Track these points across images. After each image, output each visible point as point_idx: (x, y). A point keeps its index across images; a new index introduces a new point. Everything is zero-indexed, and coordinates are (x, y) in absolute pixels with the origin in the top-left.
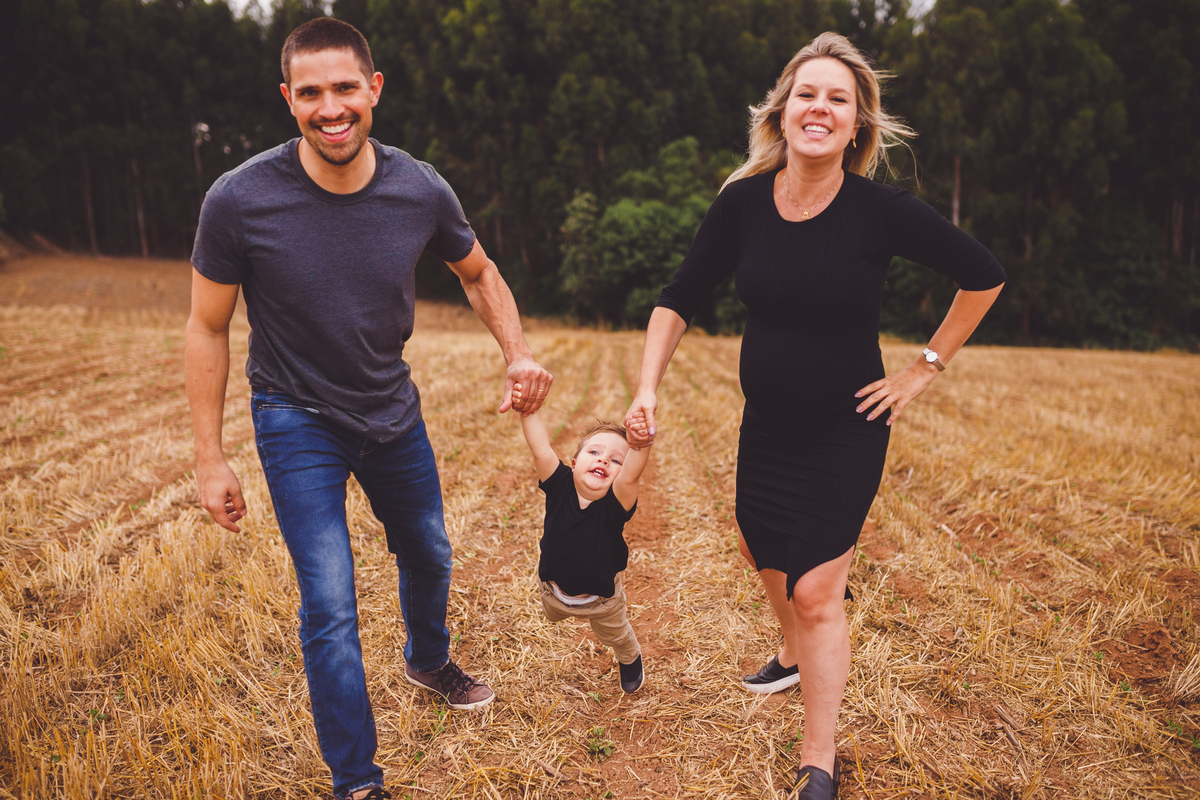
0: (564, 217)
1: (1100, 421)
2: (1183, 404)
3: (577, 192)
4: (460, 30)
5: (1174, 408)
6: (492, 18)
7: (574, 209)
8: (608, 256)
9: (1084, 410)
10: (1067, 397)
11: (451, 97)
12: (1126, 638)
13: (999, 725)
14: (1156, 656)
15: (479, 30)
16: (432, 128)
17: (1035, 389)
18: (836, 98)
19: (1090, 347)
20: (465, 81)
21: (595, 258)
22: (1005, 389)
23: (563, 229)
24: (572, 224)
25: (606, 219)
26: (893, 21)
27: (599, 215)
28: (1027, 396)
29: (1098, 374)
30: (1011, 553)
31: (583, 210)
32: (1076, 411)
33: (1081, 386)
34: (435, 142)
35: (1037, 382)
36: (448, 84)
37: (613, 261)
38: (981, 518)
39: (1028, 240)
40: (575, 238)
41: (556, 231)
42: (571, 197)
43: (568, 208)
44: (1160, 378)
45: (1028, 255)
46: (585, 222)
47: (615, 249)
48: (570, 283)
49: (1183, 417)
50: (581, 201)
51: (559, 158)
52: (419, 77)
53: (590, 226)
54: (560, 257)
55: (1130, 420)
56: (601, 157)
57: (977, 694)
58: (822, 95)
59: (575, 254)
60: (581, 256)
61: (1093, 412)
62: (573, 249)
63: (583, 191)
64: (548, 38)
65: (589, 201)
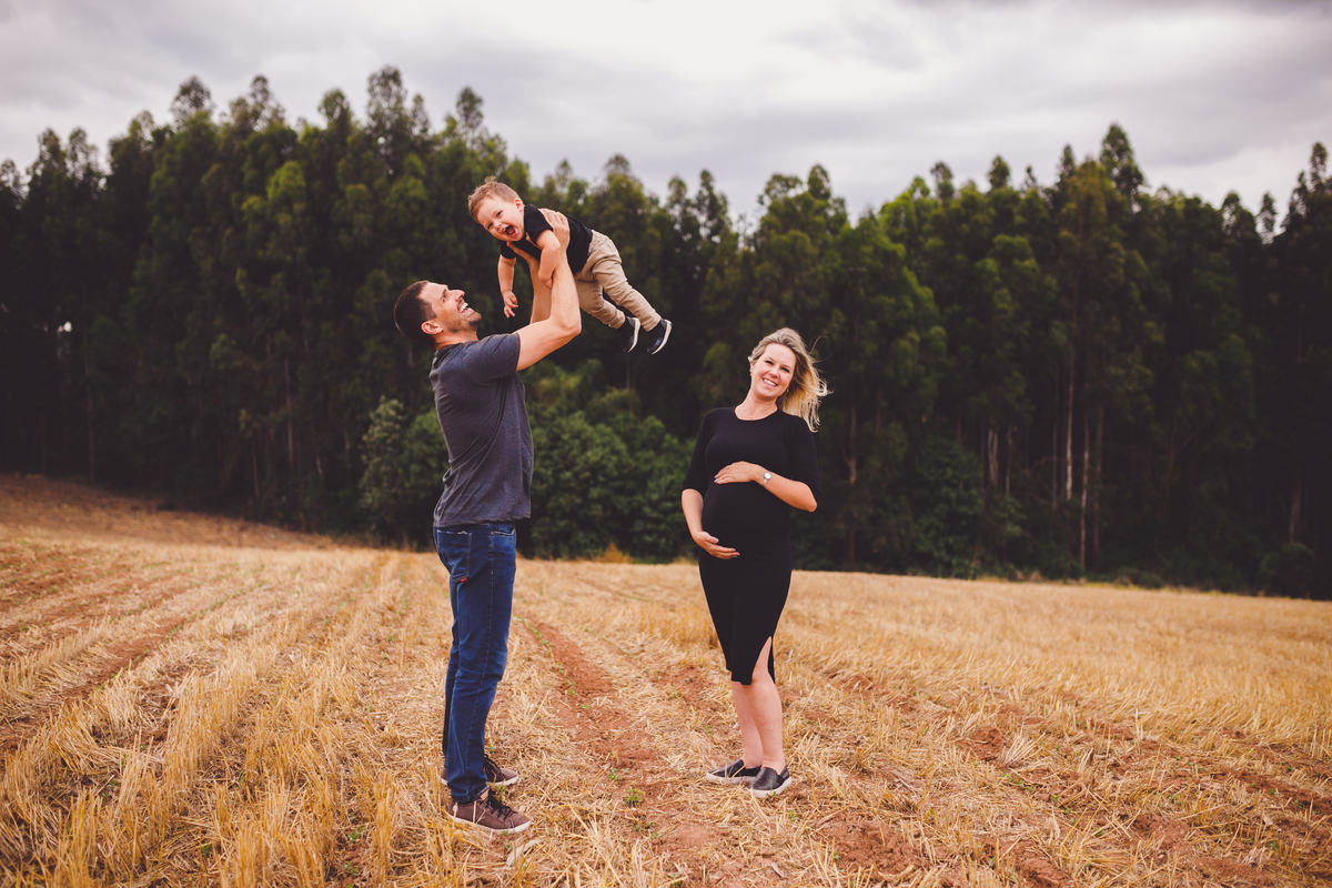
0: (367, 424)
1: (933, 630)
2: (1004, 616)
3: (383, 398)
4: (259, 217)
5: (997, 620)
6: (298, 207)
7: (379, 416)
8: (415, 468)
9: (918, 622)
10: (901, 612)
11: (241, 287)
12: (973, 738)
13: (896, 780)
14: (993, 745)
15: (283, 219)
16: (218, 322)
17: (871, 606)
18: (784, 368)
19: (914, 574)
20: (260, 273)
21: (401, 471)
22: (844, 606)
23: (365, 438)
24: (376, 432)
25: (415, 428)
26: (716, 239)
27: (407, 424)
28: (865, 611)
29: (927, 594)
30: (885, 697)
31: (389, 418)
32: (912, 622)
33: (913, 604)
34: (222, 337)
35: (870, 600)
36: (240, 273)
37: (420, 475)
38: (858, 678)
39: (852, 464)
40: (379, 447)
41: (359, 440)
42: (376, 405)
43: (372, 415)
44: (982, 598)
45: (853, 479)
46: (390, 431)
47: (423, 462)
48: (370, 498)
49: (1004, 628)
50: (387, 408)
51: (365, 359)
52: (207, 265)
53: (395, 436)
54: (360, 469)
55: (959, 629)
56: (410, 362)
57: (880, 767)
58: (777, 366)
59: (379, 465)
60: (383, 468)
61: (926, 624)
62: (377, 460)
63: (389, 398)
64: (355, 231)
65: (396, 408)
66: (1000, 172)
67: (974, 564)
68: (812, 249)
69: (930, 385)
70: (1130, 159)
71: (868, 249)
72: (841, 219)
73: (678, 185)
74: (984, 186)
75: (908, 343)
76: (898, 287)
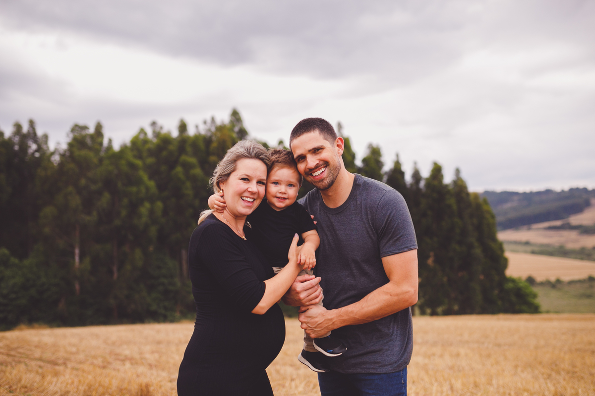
39: (115, 269)
45: (115, 277)
58: (254, 182)
66: (183, 127)
67: (178, 315)
68: (95, 160)
69: (153, 231)
70: (242, 124)
71: (123, 162)
72: (110, 147)
73: (18, 127)
74: (175, 134)
75: (145, 209)
76: (139, 182)
